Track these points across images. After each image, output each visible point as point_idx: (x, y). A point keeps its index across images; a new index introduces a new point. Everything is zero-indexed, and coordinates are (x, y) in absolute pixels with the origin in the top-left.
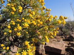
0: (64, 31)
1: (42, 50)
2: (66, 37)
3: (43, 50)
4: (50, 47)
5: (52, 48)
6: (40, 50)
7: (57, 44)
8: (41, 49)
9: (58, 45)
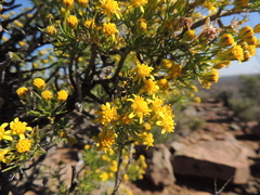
0: (238, 107)
1: (161, 172)
2: (246, 127)
3: (166, 169)
4: (192, 159)
5: (199, 161)
6: (156, 169)
7: (218, 148)
8: (160, 166)
9: (221, 152)
